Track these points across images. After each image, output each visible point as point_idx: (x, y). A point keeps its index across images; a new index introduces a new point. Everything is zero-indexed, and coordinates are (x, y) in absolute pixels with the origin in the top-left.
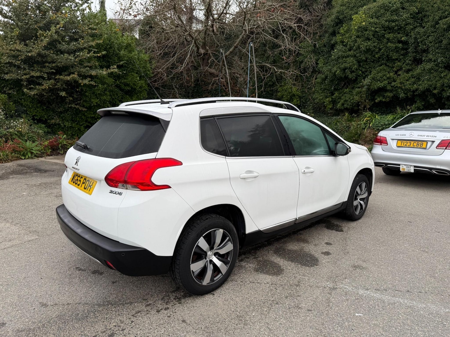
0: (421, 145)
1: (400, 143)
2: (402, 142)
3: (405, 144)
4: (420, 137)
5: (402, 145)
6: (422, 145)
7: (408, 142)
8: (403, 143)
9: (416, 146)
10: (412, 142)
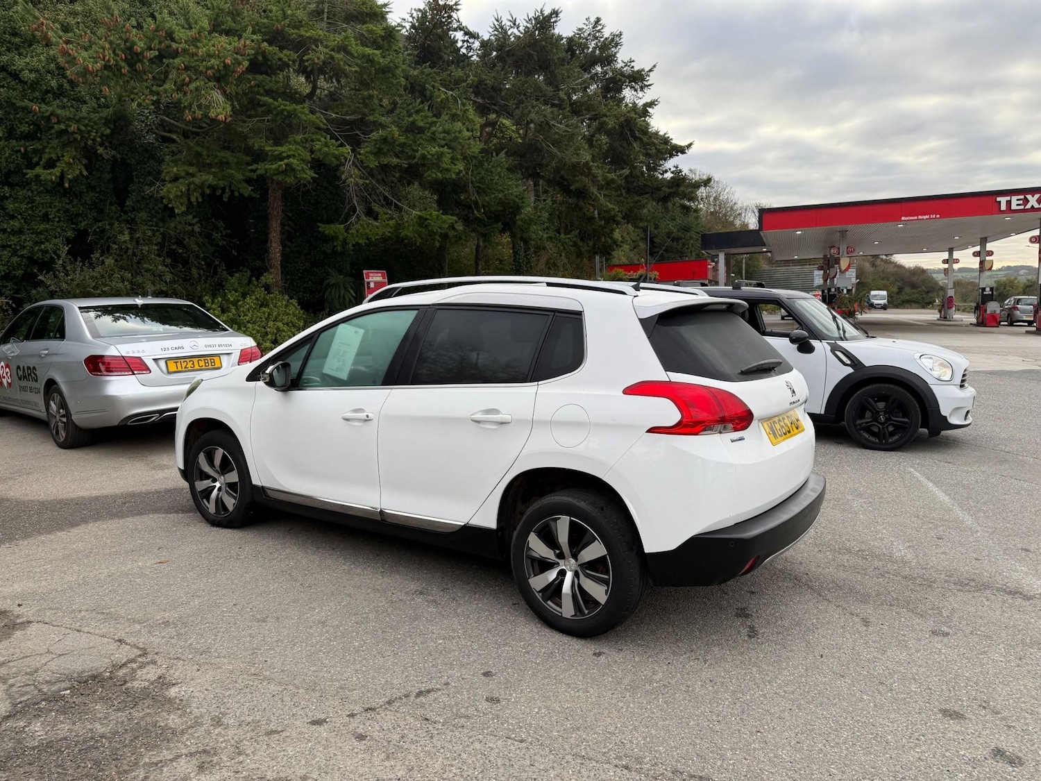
0: (211, 363)
1: (172, 367)
2: (176, 362)
3: (184, 365)
4: (210, 348)
5: (180, 369)
6: (214, 362)
7: (188, 360)
8: (179, 364)
9: (204, 367)
10: (195, 360)
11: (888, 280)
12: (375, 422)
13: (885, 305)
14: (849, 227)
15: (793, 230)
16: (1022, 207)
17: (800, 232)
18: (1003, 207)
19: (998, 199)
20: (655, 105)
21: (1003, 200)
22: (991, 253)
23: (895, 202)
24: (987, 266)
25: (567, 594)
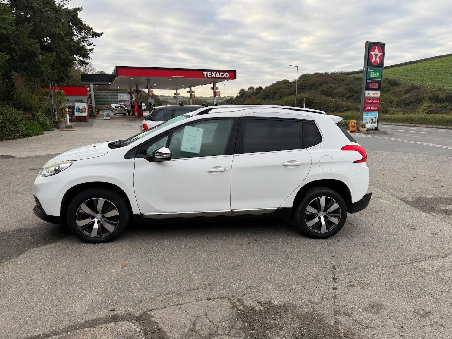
11: (144, 99)
12: (229, 172)
13: (145, 109)
14: (150, 78)
15: (130, 77)
16: (211, 77)
17: (132, 78)
18: (205, 76)
19: (204, 73)
20: (81, 10)
21: (205, 73)
22: (193, 92)
23: (170, 69)
24: (193, 97)
25: (324, 225)
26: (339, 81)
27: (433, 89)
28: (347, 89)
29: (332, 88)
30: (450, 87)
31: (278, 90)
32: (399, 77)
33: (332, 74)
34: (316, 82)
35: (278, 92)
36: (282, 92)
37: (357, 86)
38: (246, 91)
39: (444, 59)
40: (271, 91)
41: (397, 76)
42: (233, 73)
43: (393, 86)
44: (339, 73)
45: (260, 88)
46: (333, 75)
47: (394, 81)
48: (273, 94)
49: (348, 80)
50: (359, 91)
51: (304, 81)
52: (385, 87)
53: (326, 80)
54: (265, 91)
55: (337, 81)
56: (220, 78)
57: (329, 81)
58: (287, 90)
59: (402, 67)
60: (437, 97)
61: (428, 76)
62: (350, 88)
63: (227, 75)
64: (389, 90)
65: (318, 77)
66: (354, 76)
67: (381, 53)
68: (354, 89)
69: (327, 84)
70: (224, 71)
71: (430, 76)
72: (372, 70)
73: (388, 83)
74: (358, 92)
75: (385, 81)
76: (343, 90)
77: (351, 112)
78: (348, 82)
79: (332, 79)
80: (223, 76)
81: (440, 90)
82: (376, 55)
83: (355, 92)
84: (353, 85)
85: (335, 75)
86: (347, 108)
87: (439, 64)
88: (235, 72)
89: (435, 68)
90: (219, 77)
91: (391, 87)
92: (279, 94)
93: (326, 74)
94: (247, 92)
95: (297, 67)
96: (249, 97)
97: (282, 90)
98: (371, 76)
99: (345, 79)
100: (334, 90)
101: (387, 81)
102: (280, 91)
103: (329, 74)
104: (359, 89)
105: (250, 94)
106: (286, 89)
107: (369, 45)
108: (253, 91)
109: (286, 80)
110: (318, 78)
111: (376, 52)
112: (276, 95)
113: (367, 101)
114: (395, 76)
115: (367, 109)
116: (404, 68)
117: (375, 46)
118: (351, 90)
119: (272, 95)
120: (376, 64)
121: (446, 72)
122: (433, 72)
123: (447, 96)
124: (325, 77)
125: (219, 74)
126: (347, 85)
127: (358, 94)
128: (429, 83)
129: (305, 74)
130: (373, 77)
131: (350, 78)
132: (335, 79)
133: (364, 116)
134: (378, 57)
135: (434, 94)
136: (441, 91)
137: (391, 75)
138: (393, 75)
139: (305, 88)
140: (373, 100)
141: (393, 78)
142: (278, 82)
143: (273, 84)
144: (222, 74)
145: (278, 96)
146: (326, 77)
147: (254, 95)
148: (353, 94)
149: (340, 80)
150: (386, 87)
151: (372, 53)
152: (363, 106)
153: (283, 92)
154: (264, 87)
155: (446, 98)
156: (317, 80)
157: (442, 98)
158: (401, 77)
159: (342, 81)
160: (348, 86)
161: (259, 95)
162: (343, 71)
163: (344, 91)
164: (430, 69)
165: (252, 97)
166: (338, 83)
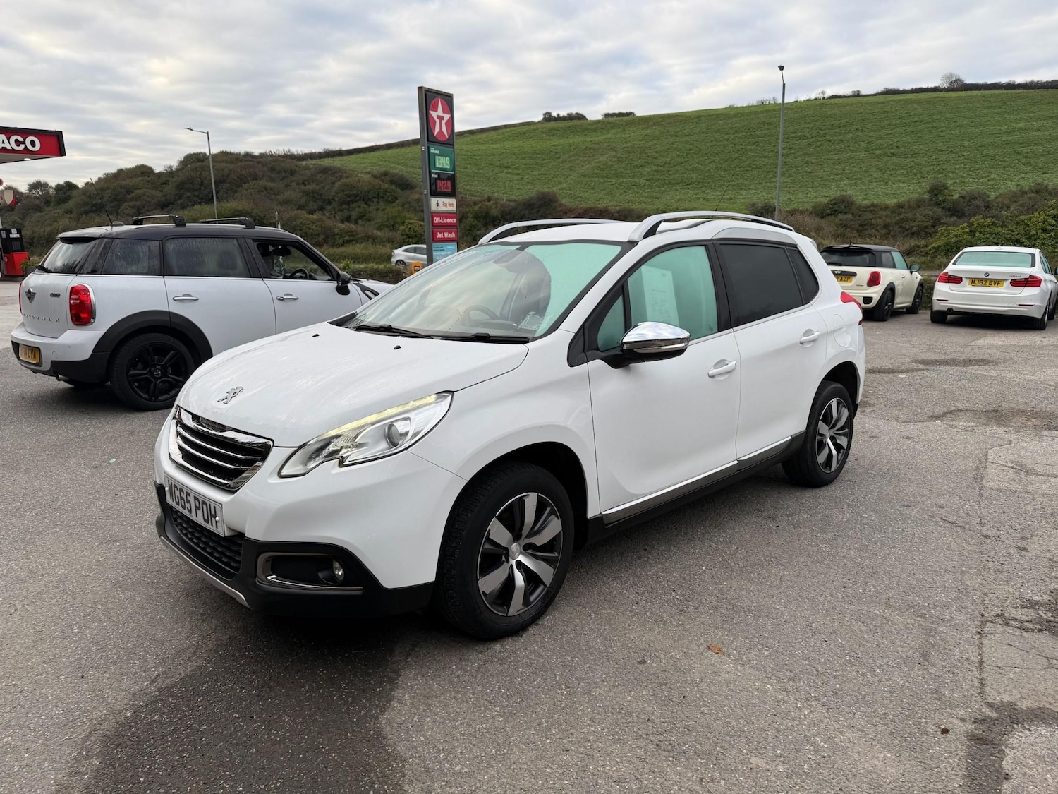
12: (737, 370)
26: (284, 174)
27: (476, 196)
28: (306, 193)
29: (271, 189)
30: (504, 193)
31: (129, 191)
32: (409, 169)
33: (262, 156)
34: (229, 175)
35: (129, 197)
36: (140, 197)
37: (328, 187)
38: (22, 193)
39: (479, 136)
40: (107, 194)
41: (404, 168)
42: (54, 141)
43: (402, 189)
44: (279, 156)
45: (70, 186)
46: (264, 159)
47: (402, 178)
48: (115, 203)
49: (303, 172)
50: (334, 199)
51: (196, 169)
52: (387, 191)
53: (251, 170)
54: (88, 194)
55: (279, 172)
56: (13, 151)
57: (261, 174)
58: (153, 192)
59: (407, 148)
60: (487, 213)
61: (462, 170)
62: (314, 192)
63: (33, 143)
64: (396, 198)
65: (232, 162)
66: (315, 164)
67: (449, 116)
68: (321, 195)
69: (256, 179)
70: (25, 132)
71: (466, 170)
72: (437, 152)
73: (392, 182)
74: (333, 201)
75: (383, 178)
76: (298, 197)
77: (362, 245)
78: (306, 178)
79: (265, 169)
80: (22, 147)
81: (489, 199)
82: (441, 118)
83: (325, 200)
84: (317, 185)
85: (271, 158)
86: (350, 236)
87: (476, 147)
88: (58, 136)
89: (469, 154)
90: (9, 147)
91: (399, 191)
92: (132, 203)
93: (247, 155)
94: (28, 196)
95: (207, 133)
96: (38, 209)
97: (139, 192)
98: (437, 166)
99: (297, 169)
100: (276, 194)
101: (388, 178)
102: (133, 194)
103: (254, 157)
104: (333, 193)
105: (38, 202)
106: (150, 191)
107: (426, 94)
108: (48, 193)
109: (143, 166)
110: (232, 166)
111: (440, 112)
112: (125, 205)
113: (437, 220)
114: (399, 167)
115: (438, 237)
116: (413, 150)
117: (436, 97)
118: (316, 195)
119: (112, 204)
120: (442, 139)
121: (491, 164)
122: (468, 162)
123: (503, 212)
124: (248, 163)
125: (9, 141)
126: (305, 185)
127: (332, 206)
128: (467, 185)
129: (194, 154)
130: (441, 166)
131: (307, 168)
132: (273, 169)
133: (434, 253)
134: (444, 122)
135: (481, 208)
136: (492, 202)
137: (393, 165)
138: (397, 166)
139: (203, 189)
140: (447, 218)
141: (397, 171)
142: (120, 171)
143: (107, 175)
144: (17, 141)
145: (130, 207)
146: (251, 163)
147: (52, 204)
148: (321, 204)
149: (286, 172)
150: (389, 190)
151: (434, 114)
152: (431, 230)
153: (145, 197)
154: (80, 184)
155: (502, 216)
156: (230, 170)
157: (495, 214)
158: (412, 170)
159: (291, 174)
160: (307, 187)
161: (70, 204)
162: (286, 149)
163: (301, 198)
164: (464, 157)
165: (46, 209)
166: (282, 179)
